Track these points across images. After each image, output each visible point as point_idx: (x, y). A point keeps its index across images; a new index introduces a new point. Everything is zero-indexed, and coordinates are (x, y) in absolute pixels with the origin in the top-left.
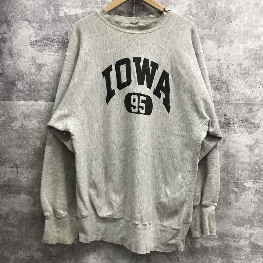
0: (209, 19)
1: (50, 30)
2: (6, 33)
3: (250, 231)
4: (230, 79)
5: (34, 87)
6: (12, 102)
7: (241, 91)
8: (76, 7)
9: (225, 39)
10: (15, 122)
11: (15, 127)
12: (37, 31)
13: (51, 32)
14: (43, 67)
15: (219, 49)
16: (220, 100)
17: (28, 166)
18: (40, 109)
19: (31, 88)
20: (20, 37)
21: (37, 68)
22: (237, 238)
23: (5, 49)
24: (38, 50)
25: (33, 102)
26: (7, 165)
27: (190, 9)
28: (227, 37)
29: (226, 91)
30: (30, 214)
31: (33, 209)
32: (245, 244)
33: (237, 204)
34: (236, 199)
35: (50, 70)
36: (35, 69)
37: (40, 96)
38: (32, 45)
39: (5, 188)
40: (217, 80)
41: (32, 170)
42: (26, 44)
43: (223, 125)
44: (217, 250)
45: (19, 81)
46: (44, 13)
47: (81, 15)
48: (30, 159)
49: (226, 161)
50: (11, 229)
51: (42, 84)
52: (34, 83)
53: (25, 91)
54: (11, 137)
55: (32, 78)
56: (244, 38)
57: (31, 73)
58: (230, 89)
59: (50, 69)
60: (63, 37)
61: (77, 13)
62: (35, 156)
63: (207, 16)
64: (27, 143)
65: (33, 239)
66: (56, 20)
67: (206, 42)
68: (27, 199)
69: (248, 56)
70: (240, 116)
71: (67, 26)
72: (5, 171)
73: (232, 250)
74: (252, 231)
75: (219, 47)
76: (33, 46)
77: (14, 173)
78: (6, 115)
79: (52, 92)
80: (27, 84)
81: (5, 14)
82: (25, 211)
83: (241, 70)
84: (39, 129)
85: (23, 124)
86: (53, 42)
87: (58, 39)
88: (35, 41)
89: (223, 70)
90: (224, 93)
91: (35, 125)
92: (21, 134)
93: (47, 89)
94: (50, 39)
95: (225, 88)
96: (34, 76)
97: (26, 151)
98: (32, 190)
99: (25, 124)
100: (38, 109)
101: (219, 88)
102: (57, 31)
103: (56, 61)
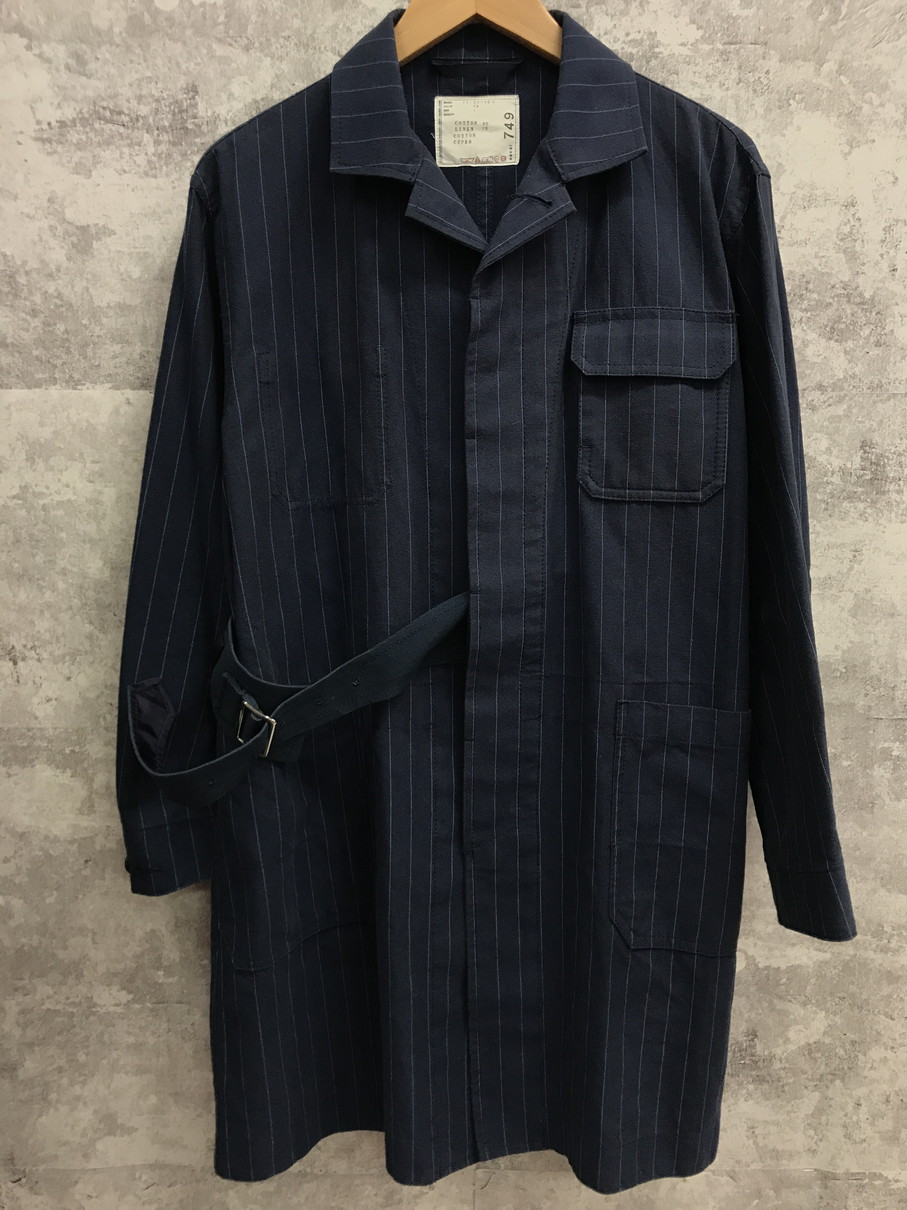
0: (814, 12)
1: (122, 76)
4: (895, 287)
5: (62, 329)
9: (880, 110)
12: (65, 77)
13: (128, 80)
14: (100, 239)
15: (855, 151)
16: (845, 377)
17: (56, 654)
18: (93, 422)
19: (52, 332)
21: (73, 243)
24: (73, 165)
25: (65, 392)
28: (889, 100)
29: (873, 339)
30: (72, 842)
31: (85, 822)
33: (901, 807)
34: (897, 786)
35: (130, 254)
37: (92, 367)
38: (43, 141)
40: (839, 291)
41: (74, 668)
42: (20, 138)
43: (855, 484)
44: (813, 981)
48: (64, 627)
49: (862, 634)
51: (95, 314)
52: (62, 308)
53: (25, 346)
57: (47, 265)
58: (892, 331)
59: (126, 250)
60: (180, 107)
62: (85, 616)
63: (806, 3)
64: (51, 561)
65: (90, 939)
66: (142, 27)
67: (796, 122)
68: (60, 785)
71: (190, 57)
73: (871, 981)
75: (852, 144)
76: (47, 146)
77: (3, 684)
79: (139, 351)
80: (34, 313)
82: (55, 831)
84: (92, 507)
85: (25, 487)
86: (136, 130)
87: (156, 114)
88: (57, 122)
89: (864, 249)
90: (866, 350)
91: (74, 488)
92: (22, 529)
93: (120, 338)
94: (123, 116)
95: (872, 327)
96: (60, 282)
97: (48, 594)
98: (77, 749)
99: (36, 485)
100: (85, 424)
101: (844, 326)
102: (150, 80)
103: (153, 215)
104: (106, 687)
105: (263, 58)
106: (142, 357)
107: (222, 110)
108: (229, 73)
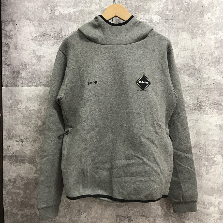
0: (184, 13)
1: (48, 27)
2: (12, 31)
3: (218, 199)
4: (202, 66)
5: (35, 75)
6: (17, 88)
7: (212, 77)
8: (69, 7)
9: (198, 31)
10: (20, 104)
11: (20, 108)
12: (37, 28)
14: (43, 58)
15: (193, 40)
16: (193, 85)
17: (30, 140)
18: (40, 94)
19: (33, 76)
20: (23, 34)
21: (37, 59)
22: (207, 205)
23: (11, 44)
24: (38, 44)
25: (35, 88)
26: (14, 139)
27: (167, 5)
28: (200, 29)
29: (198, 77)
30: (33, 179)
31: (35, 175)
32: (215, 211)
33: (208, 176)
34: (207, 172)
36: (35, 60)
37: (40, 83)
38: (33, 40)
39: (13, 158)
40: (191, 67)
41: (34, 143)
42: (28, 40)
43: (196, 107)
44: (190, 215)
45: (23, 70)
46: (43, 13)
47: (73, 13)
48: (32, 135)
49: (198, 138)
50: (18, 191)
51: (41, 72)
52: (35, 71)
53: (28, 79)
54: (18, 117)
56: (216, 30)
57: (32, 63)
58: (202, 75)
59: (48, 60)
60: (59, 33)
61: (70, 12)
62: (37, 133)
63: (182, 11)
64: (30, 121)
65: (36, 200)
66: (53, 18)
67: (181, 34)
68: (31, 168)
69: (219, 46)
70: (211, 99)
71: (61, 24)
72: (13, 144)
73: (202, 215)
74: (221, 200)
75: (192, 38)
76: (34, 41)
77: (20, 146)
78: (13, 98)
79: (50, 80)
80: (30, 72)
81: (11, 15)
82: (29, 177)
83: (212, 58)
84: (39, 111)
85: (26, 106)
86: (50, 37)
87: (54, 34)
88: (36, 36)
89: (196, 59)
90: (197, 79)
91: (36, 107)
92: (25, 115)
93: (46, 77)
94: (48, 35)
95: (198, 74)
96: (35, 66)
97: (29, 128)
98: (34, 160)
99: (28, 106)
100: (38, 94)
101: (192, 74)
102: (53, 28)
103: (53, 53)
104: (40, 147)
105: (75, 23)
107: (67, 33)
108: (68, 26)
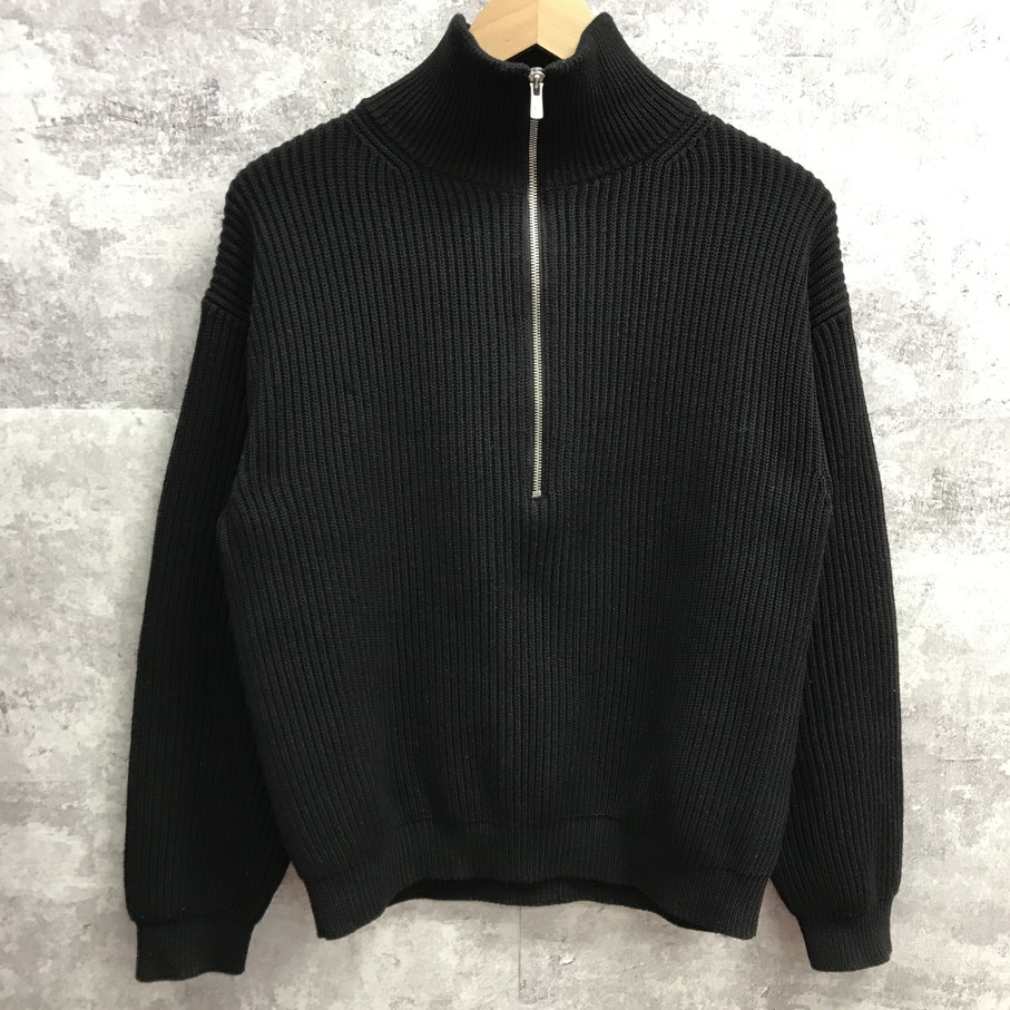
0: (882, 25)
4: (965, 308)
5: (65, 341)
12: (71, 69)
13: (141, 74)
14: (108, 245)
16: (915, 401)
17: (51, 700)
18: (98, 444)
19: (52, 346)
21: (79, 252)
22: (963, 989)
24: (80, 164)
25: (70, 411)
30: (70, 906)
31: (84, 884)
33: (972, 852)
34: (967, 831)
35: (141, 261)
37: (98, 383)
38: (47, 139)
40: (908, 311)
41: (72, 716)
42: (20, 135)
48: (61, 671)
49: (932, 671)
51: (101, 326)
52: (65, 319)
53: (23, 361)
55: (53, 299)
57: (49, 273)
59: (137, 257)
60: (198, 103)
62: (85, 657)
64: (48, 598)
66: (161, 16)
68: (57, 845)
70: (1001, 476)
71: (211, 50)
76: (51, 144)
79: (150, 367)
80: (33, 325)
82: (50, 895)
84: (96, 538)
85: (21, 515)
86: (150, 128)
87: (172, 110)
88: (62, 118)
89: (934, 269)
90: (937, 372)
91: (76, 517)
92: (15, 561)
93: (131, 353)
94: (135, 112)
95: (943, 349)
96: (63, 291)
97: (44, 636)
98: (75, 804)
99: (34, 514)
100: (90, 446)
101: (914, 348)
102: (166, 74)
103: (167, 218)
104: (108, 735)
105: (291, 53)
106: (154, 372)
107: (245, 107)
108: (252, 68)
